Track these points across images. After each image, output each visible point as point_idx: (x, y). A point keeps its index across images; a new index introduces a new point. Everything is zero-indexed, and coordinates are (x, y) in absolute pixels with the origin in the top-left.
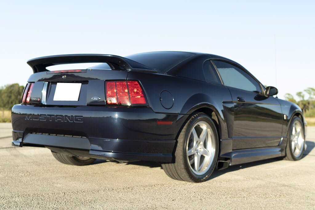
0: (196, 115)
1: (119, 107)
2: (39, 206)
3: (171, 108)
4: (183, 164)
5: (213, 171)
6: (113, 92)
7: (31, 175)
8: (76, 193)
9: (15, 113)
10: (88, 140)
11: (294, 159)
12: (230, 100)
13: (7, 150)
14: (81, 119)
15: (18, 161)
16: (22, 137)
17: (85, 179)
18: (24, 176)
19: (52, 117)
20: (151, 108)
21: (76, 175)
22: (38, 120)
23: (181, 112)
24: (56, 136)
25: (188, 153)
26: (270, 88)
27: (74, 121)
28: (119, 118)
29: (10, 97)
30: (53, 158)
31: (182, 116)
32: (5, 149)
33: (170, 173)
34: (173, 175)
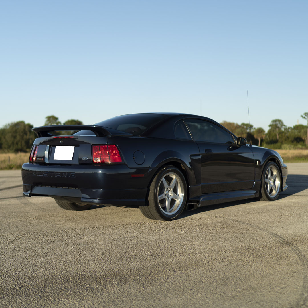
0: (165, 168)
1: (102, 165)
2: (44, 239)
3: (143, 164)
4: (154, 206)
5: (182, 211)
6: (98, 153)
7: (38, 219)
8: (72, 230)
9: (24, 170)
10: (80, 191)
11: (270, 200)
12: (198, 153)
13: (17, 200)
14: (74, 175)
15: (28, 208)
16: (30, 189)
17: (81, 221)
18: (33, 220)
19: (53, 173)
20: (126, 165)
21: (74, 218)
22: (42, 176)
23: (151, 166)
24: (56, 188)
25: (159, 198)
26: (241, 138)
27: (69, 177)
28: (101, 173)
29: (15, 137)
30: (57, 205)
31: (152, 169)
32: (15, 199)
33: (146, 214)
34: (149, 216)
